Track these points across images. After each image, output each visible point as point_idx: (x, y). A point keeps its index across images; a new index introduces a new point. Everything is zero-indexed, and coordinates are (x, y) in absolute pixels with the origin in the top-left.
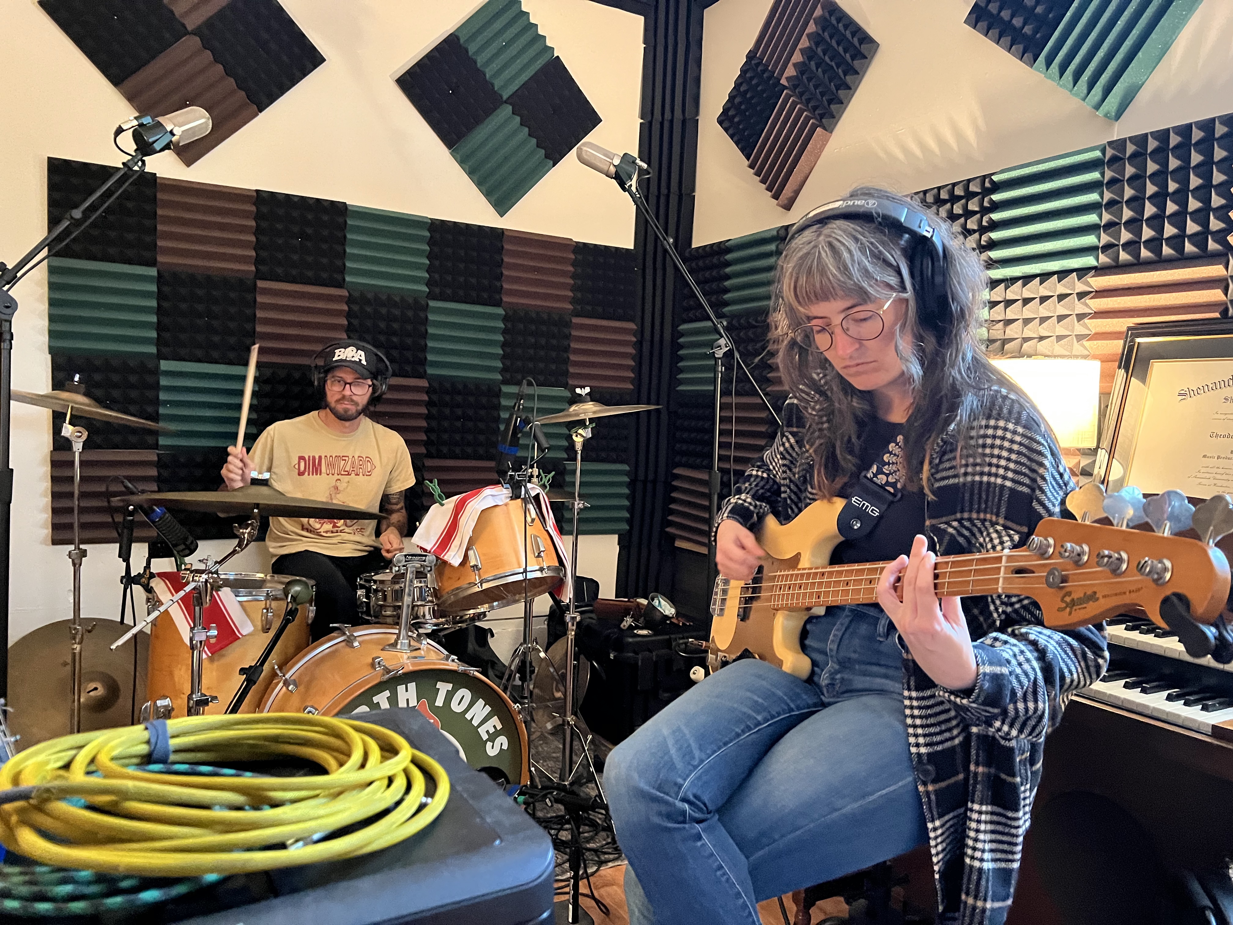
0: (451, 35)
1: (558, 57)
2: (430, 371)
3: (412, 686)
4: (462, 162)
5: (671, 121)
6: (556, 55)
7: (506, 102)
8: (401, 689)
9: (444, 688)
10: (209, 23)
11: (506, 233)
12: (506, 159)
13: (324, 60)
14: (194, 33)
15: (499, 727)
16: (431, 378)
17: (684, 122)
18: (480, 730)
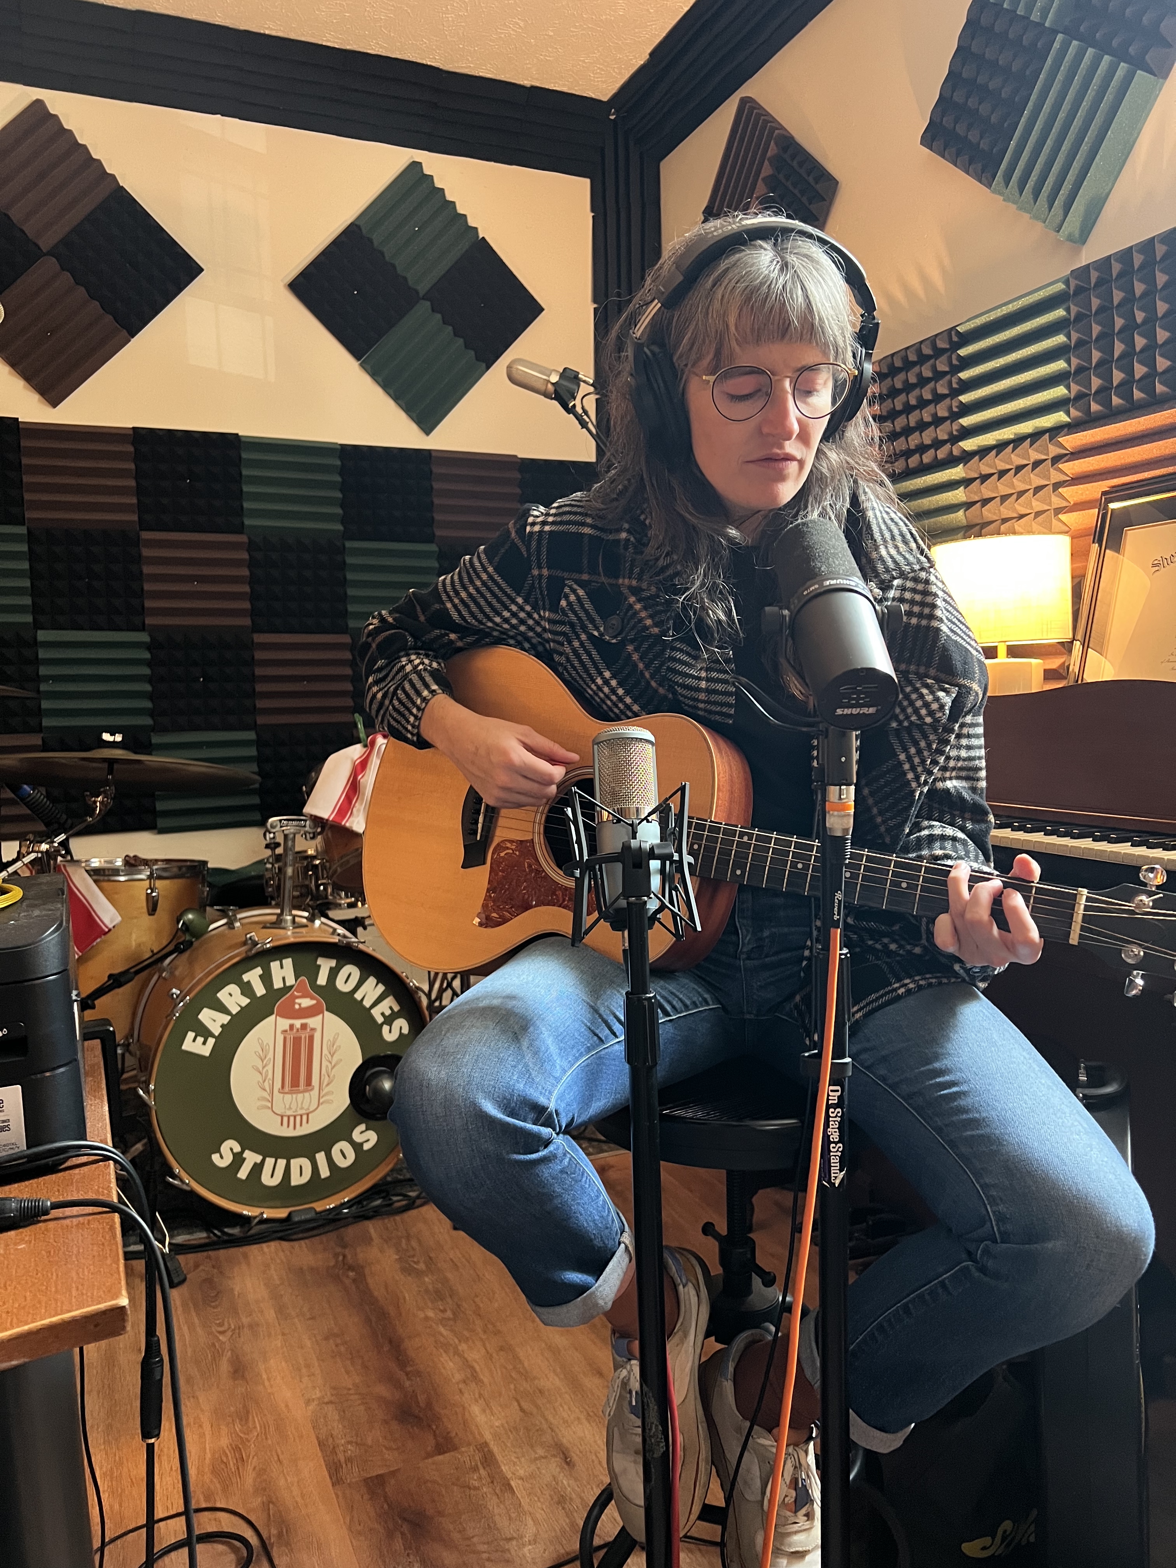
0: (352, 224)
1: (484, 239)
2: (350, 624)
3: (288, 962)
6: (481, 237)
7: (423, 299)
8: (275, 965)
9: (326, 965)
10: (65, 242)
11: (434, 454)
12: (428, 365)
13: (202, 270)
14: (50, 253)
15: (396, 1008)
16: (351, 633)
18: (372, 1011)
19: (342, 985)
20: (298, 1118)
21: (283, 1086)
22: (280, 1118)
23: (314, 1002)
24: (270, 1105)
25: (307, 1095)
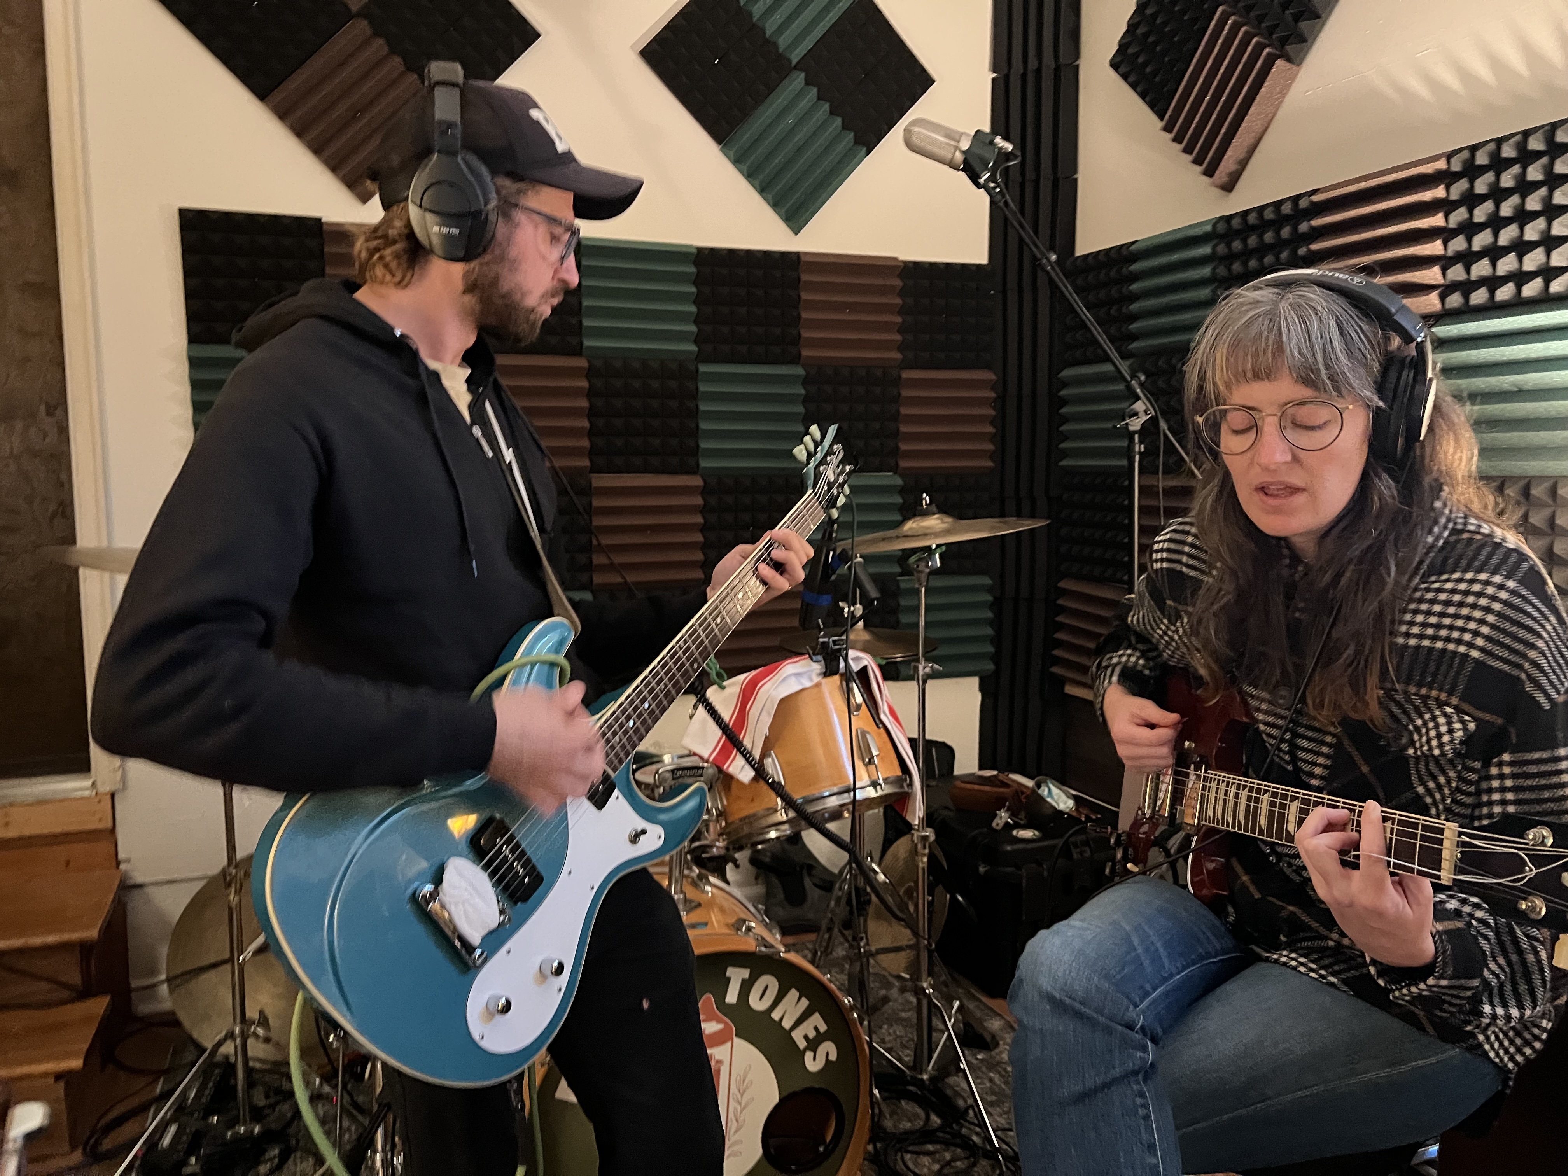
2: (704, 463)
4: (737, 161)
5: (1039, 71)
7: (795, 68)
9: (737, 977)
11: (803, 258)
12: (800, 150)
13: (538, 35)
14: (361, 15)
15: (823, 1028)
16: (706, 475)
17: (1057, 69)
18: (794, 1034)
19: (757, 1003)
23: (720, 1026)
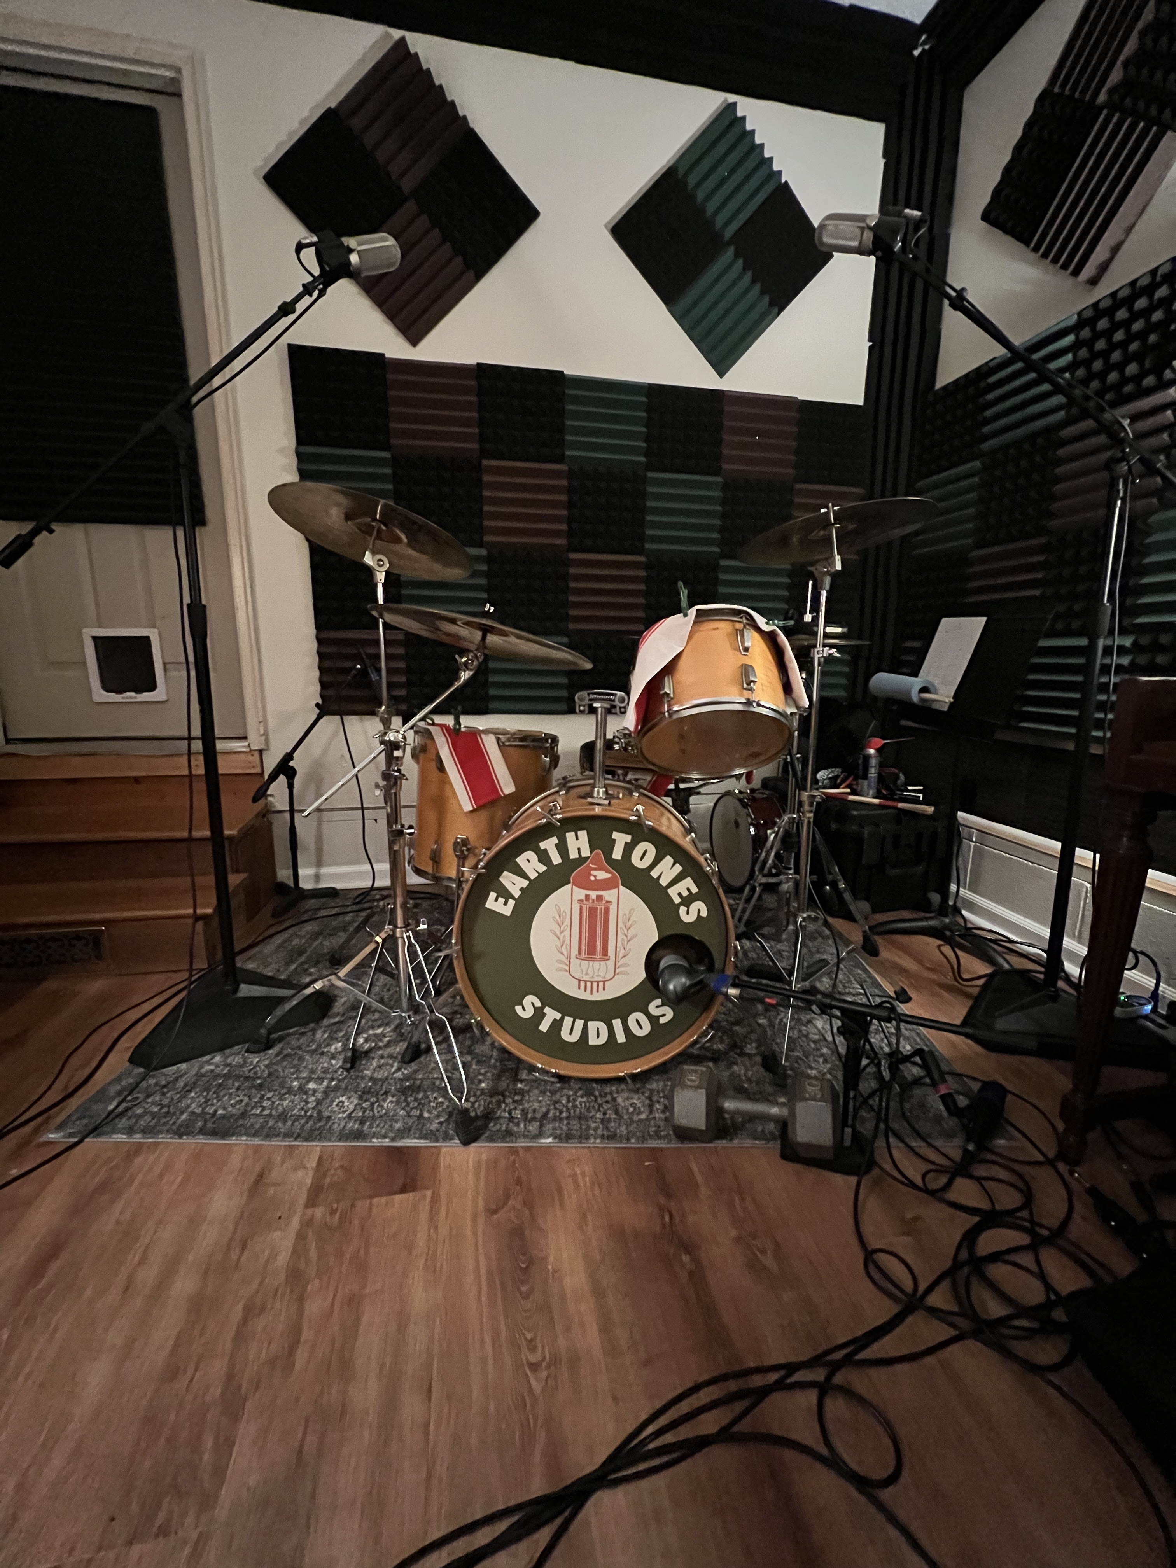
1: (786, 182)
3: (583, 834)
6: (783, 181)
9: (621, 839)
15: (694, 890)
19: (638, 862)
20: (595, 985)
21: (580, 953)
22: (577, 982)
24: (567, 968)
25: (603, 963)
